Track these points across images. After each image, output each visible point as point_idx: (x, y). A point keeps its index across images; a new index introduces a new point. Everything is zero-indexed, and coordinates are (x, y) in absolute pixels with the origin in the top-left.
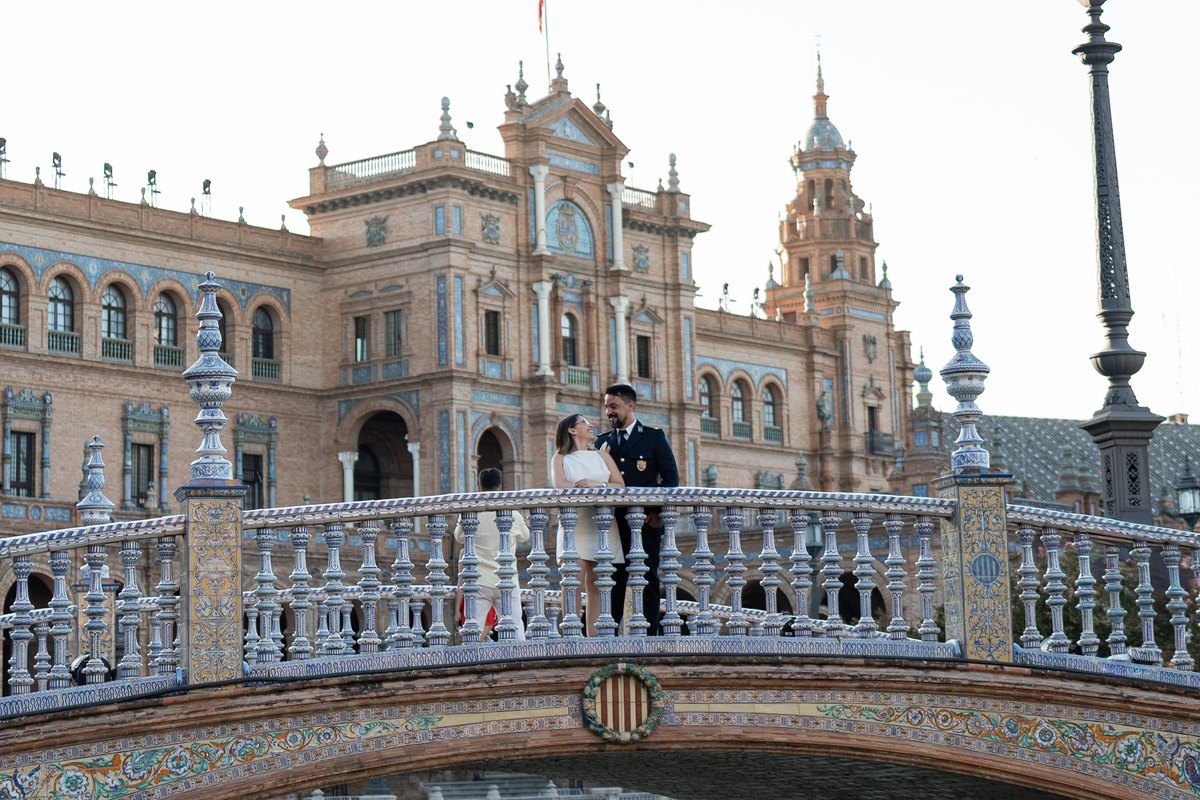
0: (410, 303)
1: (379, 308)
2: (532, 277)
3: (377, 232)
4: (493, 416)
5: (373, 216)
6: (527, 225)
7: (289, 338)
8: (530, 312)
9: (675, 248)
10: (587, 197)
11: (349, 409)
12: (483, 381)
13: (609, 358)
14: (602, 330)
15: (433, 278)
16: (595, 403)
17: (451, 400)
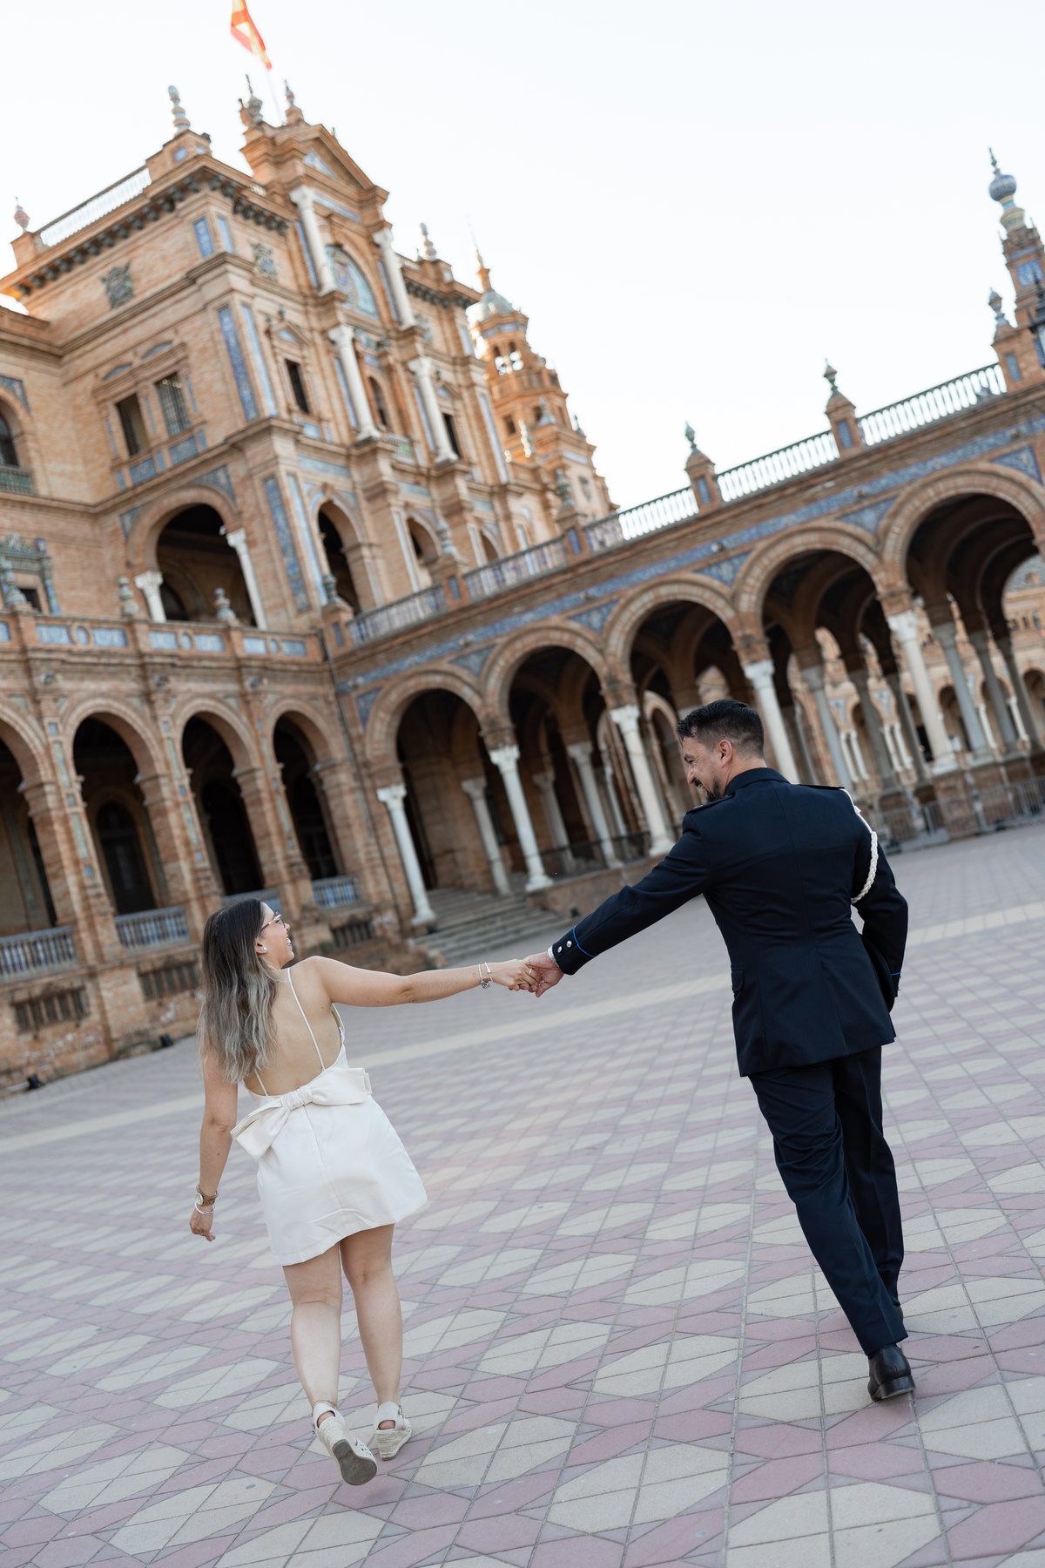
0: (186, 357)
1: (146, 379)
2: (326, 323)
3: (120, 286)
4: (325, 487)
5: (110, 268)
6: (304, 263)
7: (36, 441)
8: (332, 366)
9: (452, 320)
10: (356, 247)
11: (136, 519)
12: (305, 441)
13: (423, 432)
14: (409, 400)
15: (211, 315)
16: (423, 481)
17: (275, 458)
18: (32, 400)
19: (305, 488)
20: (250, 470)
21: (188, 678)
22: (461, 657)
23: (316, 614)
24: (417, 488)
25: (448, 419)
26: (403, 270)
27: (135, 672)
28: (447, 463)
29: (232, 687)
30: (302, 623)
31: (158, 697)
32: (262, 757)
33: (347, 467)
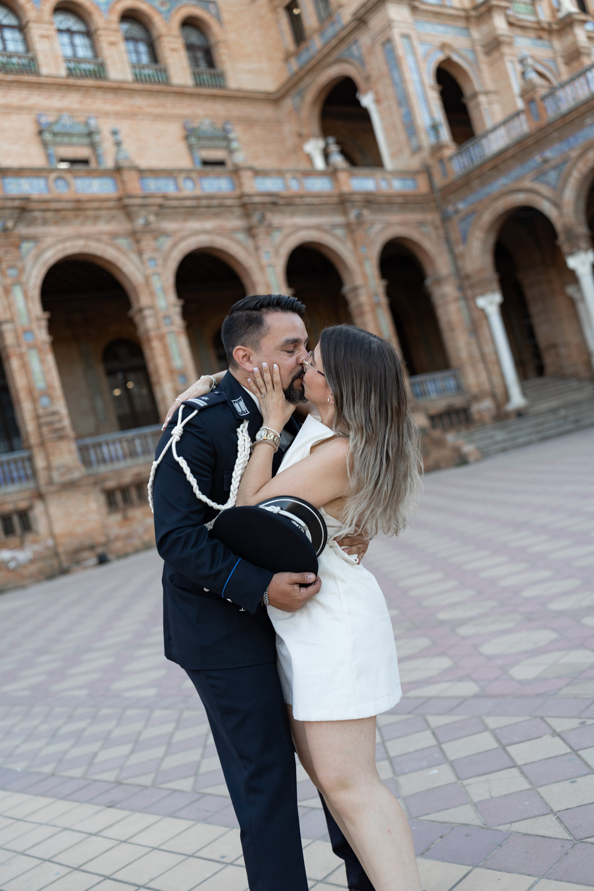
7: (228, 47)
11: (302, 99)
12: (422, 7)
16: (545, 35)
17: (389, 25)
18: (226, 16)
19: (421, 50)
20: (373, 38)
21: (293, 214)
22: (540, 175)
23: (425, 154)
24: (539, 42)
28: (569, 15)
29: (339, 219)
30: (414, 163)
31: (260, 231)
33: (467, 29)
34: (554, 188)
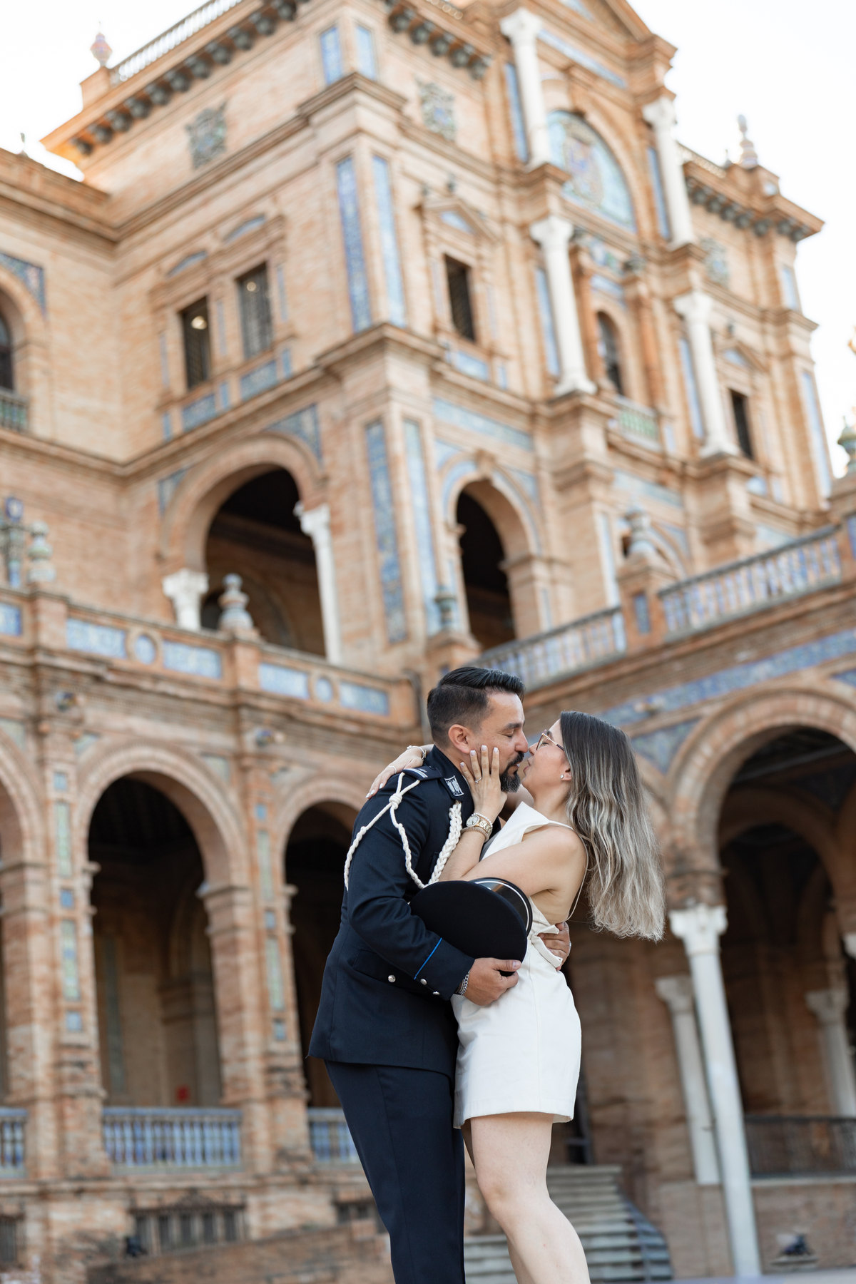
0: (282, 238)
1: (223, 272)
2: (528, 214)
3: (209, 135)
4: (480, 456)
5: (199, 111)
6: (508, 124)
7: (47, 357)
8: (531, 279)
9: (768, 256)
10: (611, 121)
11: (180, 486)
12: (451, 376)
13: (686, 407)
14: (667, 357)
15: (326, 169)
16: (673, 483)
17: (386, 392)
18: (54, 297)
19: (437, 453)
20: (347, 409)
21: (130, 708)
22: (639, 735)
23: (416, 649)
24: (660, 491)
25: (738, 402)
26: (687, 169)
27: (19, 678)
28: (720, 456)
29: (221, 740)
30: (391, 663)
31: (56, 729)
32: (254, 869)
33: (530, 435)
34: (664, 770)
